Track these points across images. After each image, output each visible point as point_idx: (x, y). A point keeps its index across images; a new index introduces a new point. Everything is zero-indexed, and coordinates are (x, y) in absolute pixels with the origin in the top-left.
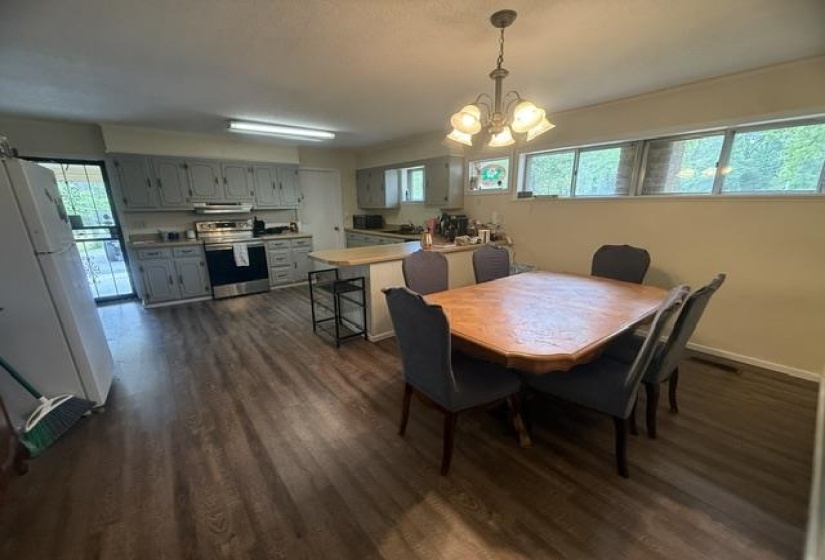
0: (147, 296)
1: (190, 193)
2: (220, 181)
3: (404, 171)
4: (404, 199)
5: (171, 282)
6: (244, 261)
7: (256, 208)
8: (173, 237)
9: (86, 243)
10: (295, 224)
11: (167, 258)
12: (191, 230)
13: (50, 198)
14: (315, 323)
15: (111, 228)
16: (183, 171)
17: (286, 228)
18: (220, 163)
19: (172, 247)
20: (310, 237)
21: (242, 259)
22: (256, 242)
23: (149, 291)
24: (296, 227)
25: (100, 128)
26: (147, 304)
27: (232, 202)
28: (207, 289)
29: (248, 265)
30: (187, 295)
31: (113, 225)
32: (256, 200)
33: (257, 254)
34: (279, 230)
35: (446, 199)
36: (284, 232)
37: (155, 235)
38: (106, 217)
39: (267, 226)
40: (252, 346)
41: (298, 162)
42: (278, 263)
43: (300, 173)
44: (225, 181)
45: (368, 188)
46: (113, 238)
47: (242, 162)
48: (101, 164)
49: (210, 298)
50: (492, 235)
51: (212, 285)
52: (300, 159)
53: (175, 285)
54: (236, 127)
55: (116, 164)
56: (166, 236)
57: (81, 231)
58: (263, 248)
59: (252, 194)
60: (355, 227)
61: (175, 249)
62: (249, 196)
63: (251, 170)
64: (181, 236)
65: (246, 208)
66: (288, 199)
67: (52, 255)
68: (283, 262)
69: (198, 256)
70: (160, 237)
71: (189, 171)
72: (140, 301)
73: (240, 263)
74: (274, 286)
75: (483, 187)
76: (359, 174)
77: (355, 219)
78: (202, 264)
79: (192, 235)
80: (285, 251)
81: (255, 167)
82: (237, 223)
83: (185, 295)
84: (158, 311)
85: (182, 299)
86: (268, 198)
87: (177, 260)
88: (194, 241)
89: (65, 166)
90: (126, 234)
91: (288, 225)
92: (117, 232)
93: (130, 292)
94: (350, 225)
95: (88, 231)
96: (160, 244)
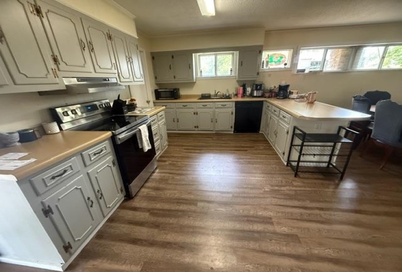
6: (148, 144)
12: (50, 122)
18: (81, 18)
21: (147, 141)
28: (122, 191)
29: (150, 146)
35: (258, 74)
41: (136, 37)
49: (123, 200)
53: (95, 207)
58: (150, 126)
59: (115, 67)
61: (85, 153)
62: (113, 70)
63: (109, 37)
66: (136, 74)
68: (157, 137)
73: (147, 148)
78: (114, 163)
80: (156, 126)
87: (90, 171)
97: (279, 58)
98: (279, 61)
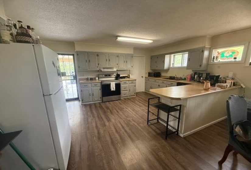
0: (82, 100)
1: (98, 64)
2: (108, 61)
3: (172, 55)
4: (171, 66)
5: (90, 95)
6: (114, 89)
7: (118, 69)
8: (91, 79)
9: (67, 81)
10: (129, 75)
11: (89, 87)
12: (97, 77)
13: (54, 65)
14: (148, 121)
15: (74, 76)
16: (97, 57)
17: (126, 77)
18: (108, 54)
19: (91, 83)
20: (136, 80)
21: (113, 88)
22: (117, 82)
23: (83, 98)
24: (130, 76)
25: (74, 43)
26: (82, 103)
27: (111, 67)
28: (101, 98)
29: (115, 90)
30: (95, 100)
31: (75, 75)
32: (118, 67)
33: (118, 86)
34: (124, 77)
35: (200, 66)
36: (126, 78)
37: (86, 78)
38: (73, 72)
39: (121, 76)
40: (123, 130)
41: (133, 53)
42: (124, 89)
43: (133, 57)
44: (109, 60)
45: (156, 62)
46: (74, 79)
47: (116, 53)
48: (73, 55)
49: (101, 101)
50: (234, 83)
51: (102, 97)
52: (134, 52)
53: (91, 97)
54: (119, 39)
55: (78, 55)
56: (89, 79)
57: (65, 77)
58: (120, 84)
59: (117, 64)
60: (149, 76)
61: (92, 84)
62: (116, 65)
63: (118, 56)
64: (94, 79)
65: (115, 70)
66: (128, 66)
67: (51, 95)
68: (126, 89)
69: (99, 86)
70: (87, 79)
71: (99, 57)
72: (80, 101)
73: (112, 89)
74: (122, 97)
75: (221, 60)
76: (152, 58)
77: (149, 73)
78: (100, 89)
79: (97, 79)
80: (127, 85)
81: (119, 55)
82: (111, 75)
83: (94, 100)
84: (85, 105)
85: (93, 101)
86: (122, 66)
87: (93, 88)
88: (97, 81)
89: (63, 56)
90: (78, 78)
91: (127, 75)
92: (75, 77)
93: (77, 97)
94: (147, 76)
95: (67, 77)
96: (87, 82)
97: (231, 54)
98: (231, 56)
